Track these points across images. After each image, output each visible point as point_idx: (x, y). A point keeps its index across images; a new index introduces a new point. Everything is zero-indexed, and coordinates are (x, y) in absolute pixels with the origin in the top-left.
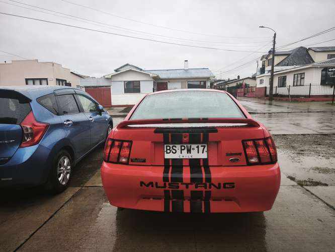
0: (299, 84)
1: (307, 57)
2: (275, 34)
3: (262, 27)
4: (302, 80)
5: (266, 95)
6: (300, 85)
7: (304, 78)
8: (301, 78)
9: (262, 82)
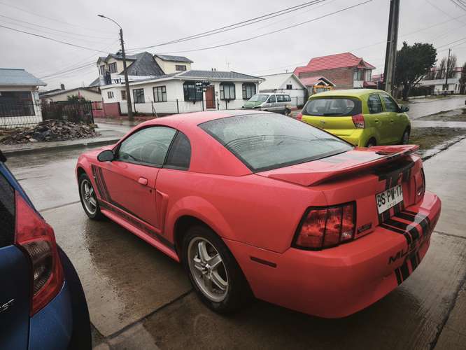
0: (161, 99)
1: (155, 66)
2: (121, 30)
3: (102, 16)
4: (164, 95)
5: (121, 115)
6: (163, 101)
7: (165, 92)
8: (162, 93)
9: (111, 95)
